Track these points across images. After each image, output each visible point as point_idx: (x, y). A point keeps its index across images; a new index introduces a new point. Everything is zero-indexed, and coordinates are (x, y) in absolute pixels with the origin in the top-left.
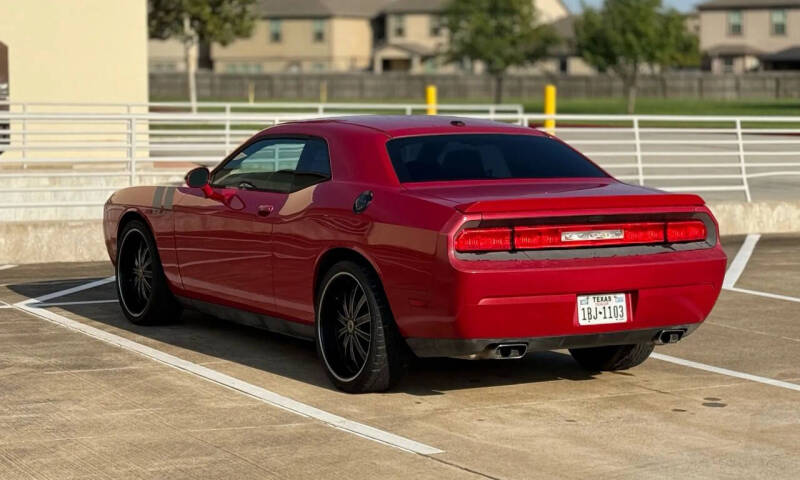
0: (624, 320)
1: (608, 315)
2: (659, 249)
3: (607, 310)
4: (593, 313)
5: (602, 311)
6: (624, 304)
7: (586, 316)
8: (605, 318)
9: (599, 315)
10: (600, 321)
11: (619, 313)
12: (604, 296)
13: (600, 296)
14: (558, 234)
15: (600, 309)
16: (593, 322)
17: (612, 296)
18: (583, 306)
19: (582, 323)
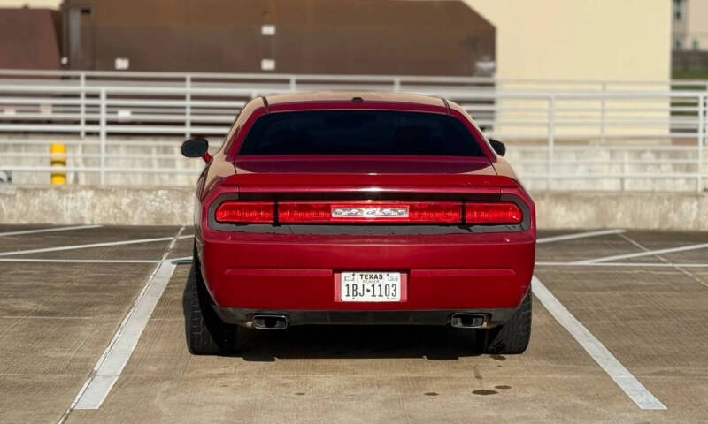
0: (397, 299)
1: (377, 293)
2: (456, 229)
3: (377, 289)
4: (360, 290)
5: (371, 289)
6: (398, 284)
7: (351, 293)
8: (374, 295)
9: (366, 292)
10: (368, 298)
11: (392, 291)
12: (374, 274)
13: (369, 274)
14: (328, 209)
15: (369, 286)
16: (359, 299)
17: (384, 275)
18: (347, 283)
19: (345, 299)
